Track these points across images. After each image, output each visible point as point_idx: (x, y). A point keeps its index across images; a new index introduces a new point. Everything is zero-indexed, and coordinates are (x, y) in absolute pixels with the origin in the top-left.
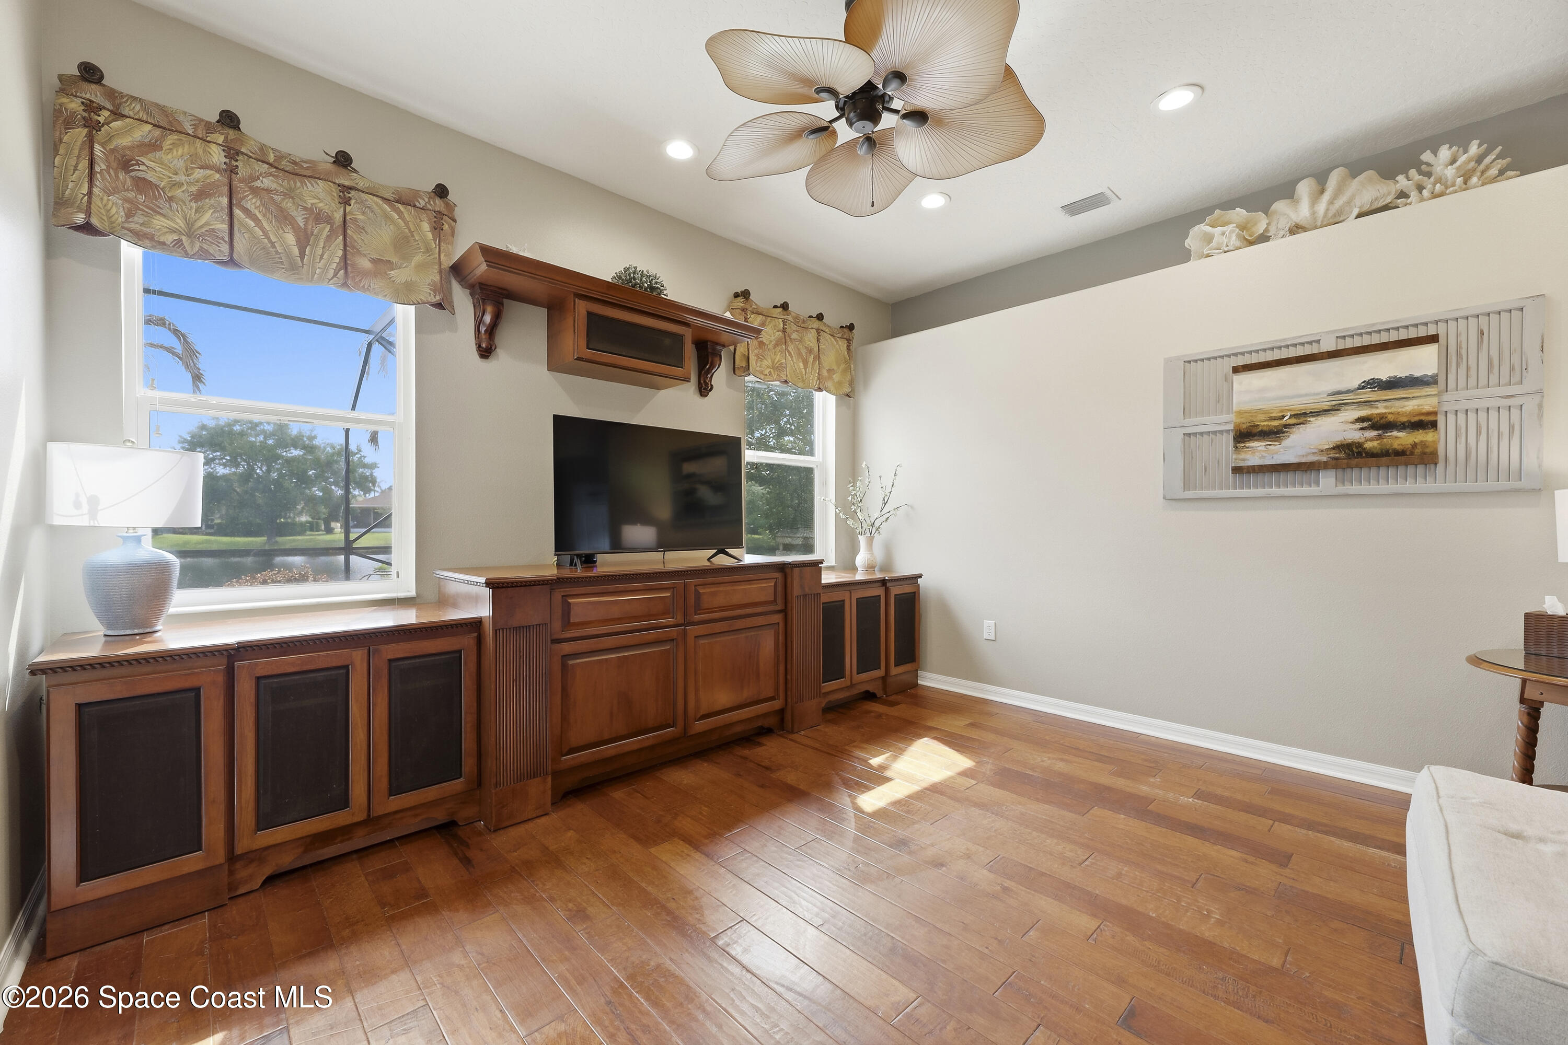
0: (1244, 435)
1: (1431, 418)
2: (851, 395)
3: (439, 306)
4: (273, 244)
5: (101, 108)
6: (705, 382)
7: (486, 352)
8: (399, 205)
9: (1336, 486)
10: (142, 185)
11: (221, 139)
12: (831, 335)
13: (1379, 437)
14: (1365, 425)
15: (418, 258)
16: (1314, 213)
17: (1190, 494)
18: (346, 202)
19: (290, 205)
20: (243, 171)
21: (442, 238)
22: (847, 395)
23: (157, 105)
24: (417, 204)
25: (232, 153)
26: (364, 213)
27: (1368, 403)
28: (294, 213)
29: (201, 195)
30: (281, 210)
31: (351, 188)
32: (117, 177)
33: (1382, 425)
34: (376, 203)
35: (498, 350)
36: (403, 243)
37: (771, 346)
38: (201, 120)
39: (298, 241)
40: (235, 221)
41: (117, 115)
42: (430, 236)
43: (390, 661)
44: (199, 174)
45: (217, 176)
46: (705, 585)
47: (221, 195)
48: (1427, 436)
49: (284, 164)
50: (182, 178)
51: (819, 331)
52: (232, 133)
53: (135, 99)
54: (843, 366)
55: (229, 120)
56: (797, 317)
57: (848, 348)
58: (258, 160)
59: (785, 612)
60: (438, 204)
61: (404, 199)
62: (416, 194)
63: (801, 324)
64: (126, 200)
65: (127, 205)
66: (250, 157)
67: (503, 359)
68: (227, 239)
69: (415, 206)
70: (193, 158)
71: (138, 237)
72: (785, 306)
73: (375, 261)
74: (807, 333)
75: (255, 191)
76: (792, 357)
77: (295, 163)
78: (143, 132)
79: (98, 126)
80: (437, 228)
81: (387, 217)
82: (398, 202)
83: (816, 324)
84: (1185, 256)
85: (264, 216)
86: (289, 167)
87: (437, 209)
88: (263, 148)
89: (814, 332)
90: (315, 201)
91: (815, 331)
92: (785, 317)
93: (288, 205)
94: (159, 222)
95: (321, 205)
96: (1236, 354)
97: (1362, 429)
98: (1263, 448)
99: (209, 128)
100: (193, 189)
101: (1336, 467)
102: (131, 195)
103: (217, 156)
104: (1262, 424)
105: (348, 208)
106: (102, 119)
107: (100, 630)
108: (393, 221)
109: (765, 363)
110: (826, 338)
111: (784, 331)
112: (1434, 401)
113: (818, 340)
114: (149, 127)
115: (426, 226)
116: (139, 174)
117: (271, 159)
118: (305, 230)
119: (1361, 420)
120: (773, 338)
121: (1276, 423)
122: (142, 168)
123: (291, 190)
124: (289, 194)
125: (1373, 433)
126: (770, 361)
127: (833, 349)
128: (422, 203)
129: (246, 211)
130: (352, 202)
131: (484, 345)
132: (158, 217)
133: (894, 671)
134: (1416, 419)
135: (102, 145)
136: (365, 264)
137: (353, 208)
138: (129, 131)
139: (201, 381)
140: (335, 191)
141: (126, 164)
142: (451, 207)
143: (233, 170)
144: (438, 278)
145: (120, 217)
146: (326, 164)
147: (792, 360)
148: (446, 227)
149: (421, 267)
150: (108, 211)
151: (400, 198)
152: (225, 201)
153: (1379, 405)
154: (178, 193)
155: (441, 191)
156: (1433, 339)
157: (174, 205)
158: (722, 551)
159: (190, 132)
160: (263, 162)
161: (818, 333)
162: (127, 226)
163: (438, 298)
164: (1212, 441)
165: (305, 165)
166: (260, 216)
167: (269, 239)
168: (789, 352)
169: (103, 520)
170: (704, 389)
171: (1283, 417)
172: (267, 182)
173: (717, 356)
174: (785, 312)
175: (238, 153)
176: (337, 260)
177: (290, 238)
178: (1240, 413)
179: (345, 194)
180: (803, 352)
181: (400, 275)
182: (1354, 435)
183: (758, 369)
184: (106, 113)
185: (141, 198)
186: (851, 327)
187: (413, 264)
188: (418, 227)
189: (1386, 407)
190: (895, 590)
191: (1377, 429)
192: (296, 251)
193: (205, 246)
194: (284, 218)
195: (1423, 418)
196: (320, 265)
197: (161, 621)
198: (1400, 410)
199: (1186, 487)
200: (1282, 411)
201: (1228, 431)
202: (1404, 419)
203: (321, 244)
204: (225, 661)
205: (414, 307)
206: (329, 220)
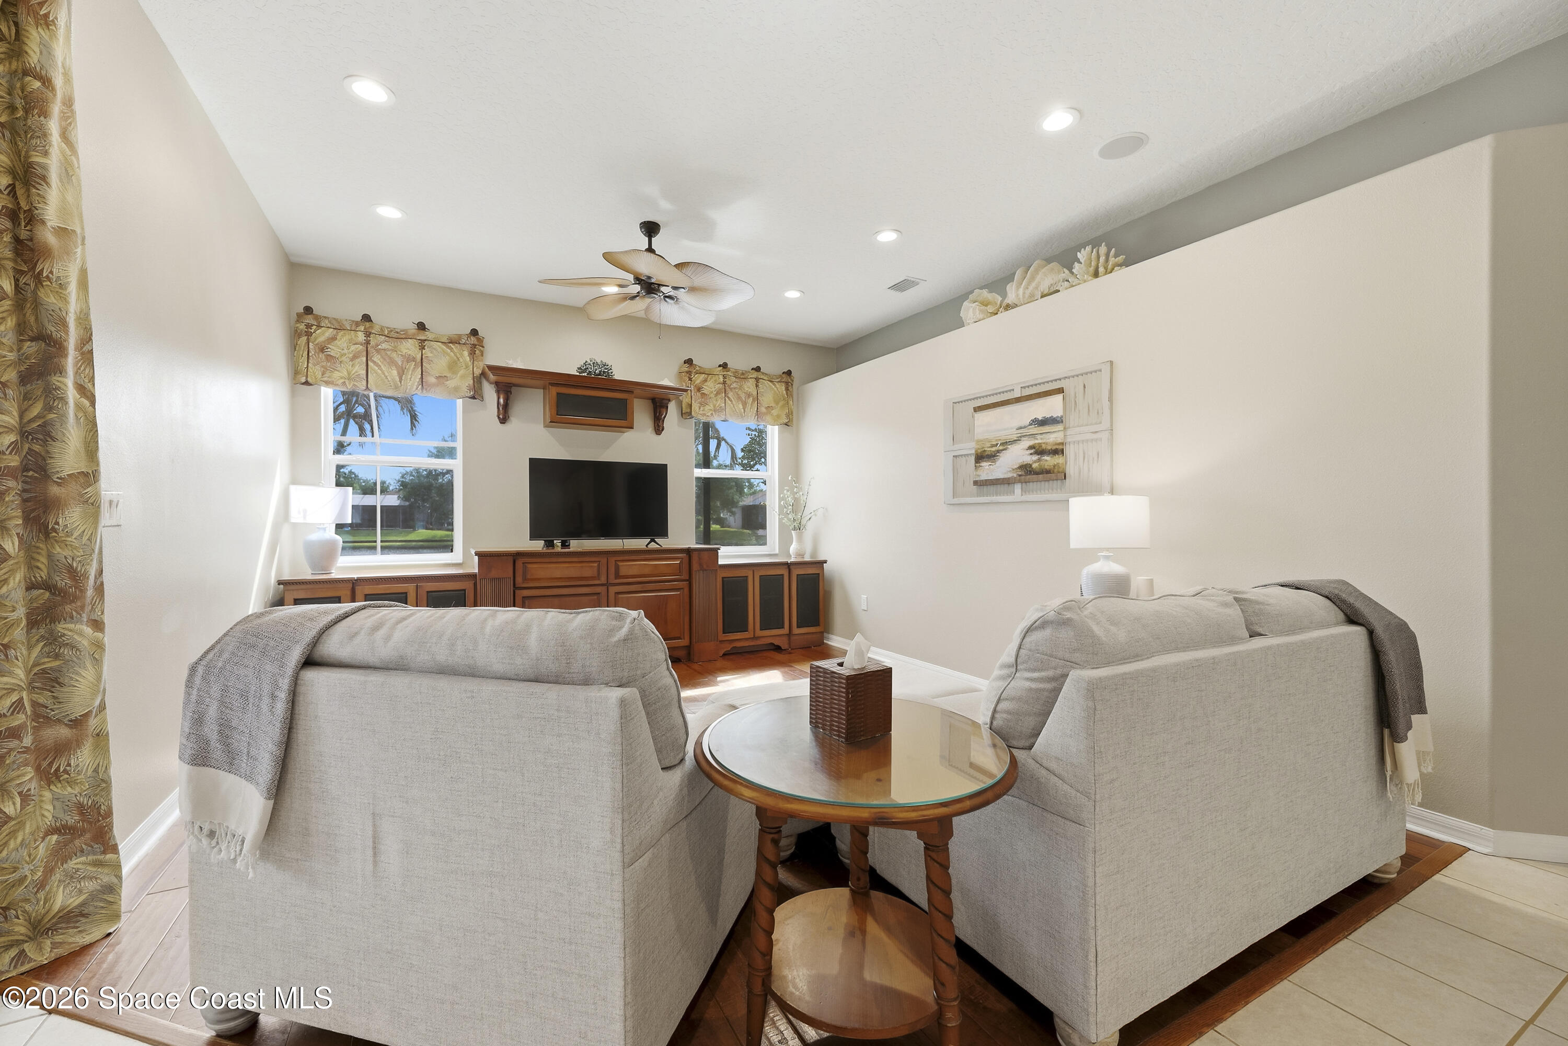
0: (981, 457)
1: (1061, 447)
2: (789, 424)
3: (473, 398)
4: (386, 377)
5: (312, 325)
6: (658, 424)
7: (504, 420)
8: (451, 344)
9: (1022, 495)
10: (330, 358)
11: (362, 328)
12: (771, 381)
13: (1039, 460)
14: (1032, 451)
15: (462, 372)
16: (1017, 295)
17: (956, 501)
18: (422, 348)
19: (395, 355)
20: (372, 343)
21: (475, 358)
22: (786, 425)
23: (335, 319)
24: (461, 342)
25: (368, 334)
26: (431, 352)
27: (1033, 436)
28: (397, 359)
29: (355, 357)
30: (390, 358)
31: (425, 340)
32: (319, 356)
33: (1039, 451)
34: (440, 347)
35: (510, 417)
36: (453, 366)
37: (712, 395)
38: (353, 321)
39: (399, 373)
40: (369, 367)
41: (319, 327)
42: (468, 359)
43: (428, 592)
44: (353, 348)
45: (361, 347)
46: (623, 561)
47: (363, 356)
48: (1058, 460)
49: (393, 334)
50: (346, 351)
51: (757, 380)
52: (368, 324)
53: (325, 317)
54: (781, 403)
55: (366, 318)
56: (736, 372)
57: (787, 389)
58: (379, 335)
59: (690, 581)
60: (473, 340)
61: (454, 341)
62: (460, 336)
63: (742, 376)
64: (323, 367)
65: (322, 369)
66: (376, 334)
67: (515, 423)
68: (365, 378)
69: (459, 343)
70: (350, 341)
71: (327, 383)
72: (724, 366)
73: (437, 378)
74: (745, 382)
75: (378, 351)
76: (731, 401)
77: (397, 333)
78: (329, 333)
79: (311, 334)
80: (472, 353)
81: (445, 353)
82: (449, 343)
83: (755, 374)
84: (960, 324)
85: (382, 363)
86: (395, 335)
87: (473, 343)
88: (382, 329)
89: (752, 382)
90: (407, 351)
91: (754, 380)
92: (725, 373)
93: (394, 355)
94: (336, 375)
95: (409, 352)
96: (977, 398)
97: (1031, 454)
98: (987, 467)
99: (357, 324)
100: (351, 355)
101: (1020, 482)
102: (324, 364)
103: (361, 337)
104: (988, 449)
105: (424, 351)
106: (312, 331)
107: (310, 571)
108: (448, 355)
109: (707, 408)
110: (765, 385)
111: (724, 383)
112: (1061, 435)
113: (757, 386)
114: (332, 330)
115: (466, 353)
116: (329, 353)
117: (386, 333)
118: (402, 367)
119: (1030, 448)
120: (713, 389)
121: (994, 449)
122: (329, 350)
123: (395, 347)
124: (395, 350)
125: (1035, 457)
126: (712, 406)
127: (770, 393)
128: (464, 341)
129: (374, 362)
130: (426, 348)
131: (501, 417)
132: (336, 372)
133: (796, 631)
134: (1054, 448)
135: (313, 343)
136: (432, 380)
137: (427, 352)
138: (323, 333)
139: (416, 420)
140: (417, 343)
141: (322, 350)
142: (481, 341)
143: (368, 343)
144: (472, 381)
145: (319, 376)
146: (412, 328)
147: (732, 403)
148: (477, 352)
149: (463, 377)
150: (315, 374)
151: (451, 340)
152: (364, 359)
153: (1038, 437)
154: (344, 358)
155: (474, 332)
156: (1060, 391)
157: (342, 365)
158: (653, 540)
159: (349, 328)
160: (382, 335)
161: (757, 382)
162: (322, 379)
163: (472, 393)
164: (967, 461)
165: (402, 333)
166: (380, 363)
167: (384, 374)
168: (728, 397)
169: (310, 520)
170: (658, 429)
171: (997, 444)
172: (384, 346)
173: (663, 408)
174: (724, 370)
175: (370, 333)
176: (418, 380)
177: (395, 373)
178: (978, 441)
179: (422, 345)
180: (743, 396)
181: (451, 384)
182: (1028, 458)
183: (701, 412)
184: (314, 327)
185: (329, 364)
186: (789, 373)
187: (459, 375)
188: (462, 355)
189: (1041, 439)
190: (796, 572)
191: (1038, 455)
192: (397, 379)
193: (356, 383)
194: (392, 362)
195: (1057, 447)
196: (410, 384)
197: (334, 568)
198: (1047, 441)
199: (955, 495)
200: (997, 440)
201: (973, 454)
202: (1049, 448)
203: (410, 372)
204: (351, 585)
205: (461, 400)
206: (414, 359)
